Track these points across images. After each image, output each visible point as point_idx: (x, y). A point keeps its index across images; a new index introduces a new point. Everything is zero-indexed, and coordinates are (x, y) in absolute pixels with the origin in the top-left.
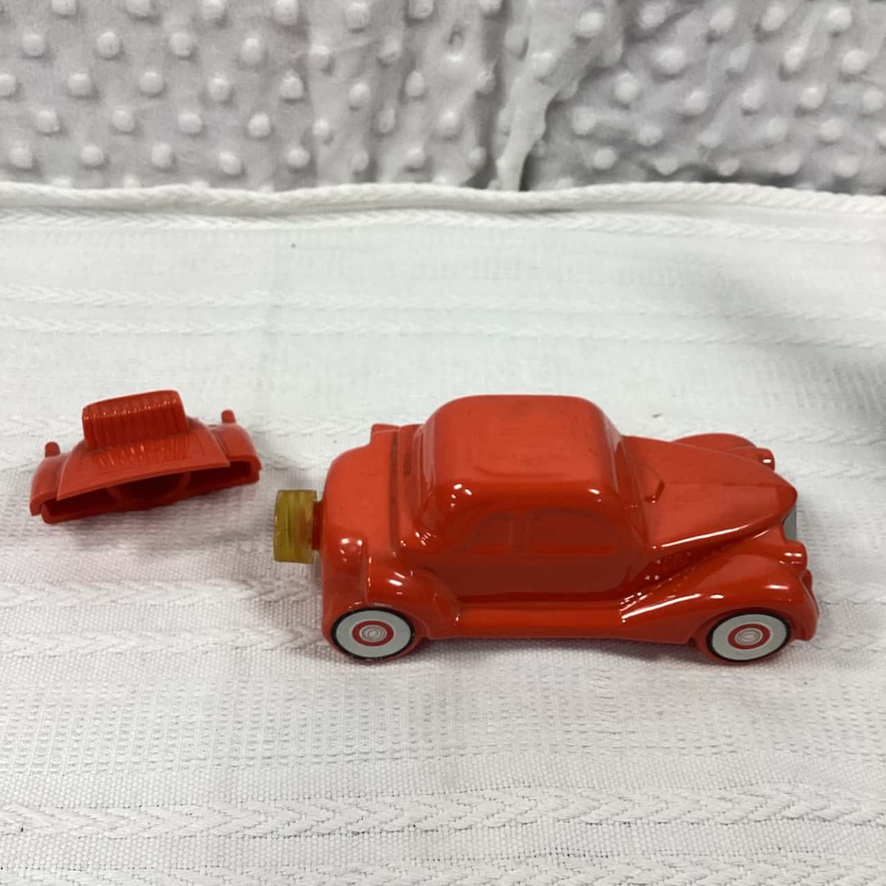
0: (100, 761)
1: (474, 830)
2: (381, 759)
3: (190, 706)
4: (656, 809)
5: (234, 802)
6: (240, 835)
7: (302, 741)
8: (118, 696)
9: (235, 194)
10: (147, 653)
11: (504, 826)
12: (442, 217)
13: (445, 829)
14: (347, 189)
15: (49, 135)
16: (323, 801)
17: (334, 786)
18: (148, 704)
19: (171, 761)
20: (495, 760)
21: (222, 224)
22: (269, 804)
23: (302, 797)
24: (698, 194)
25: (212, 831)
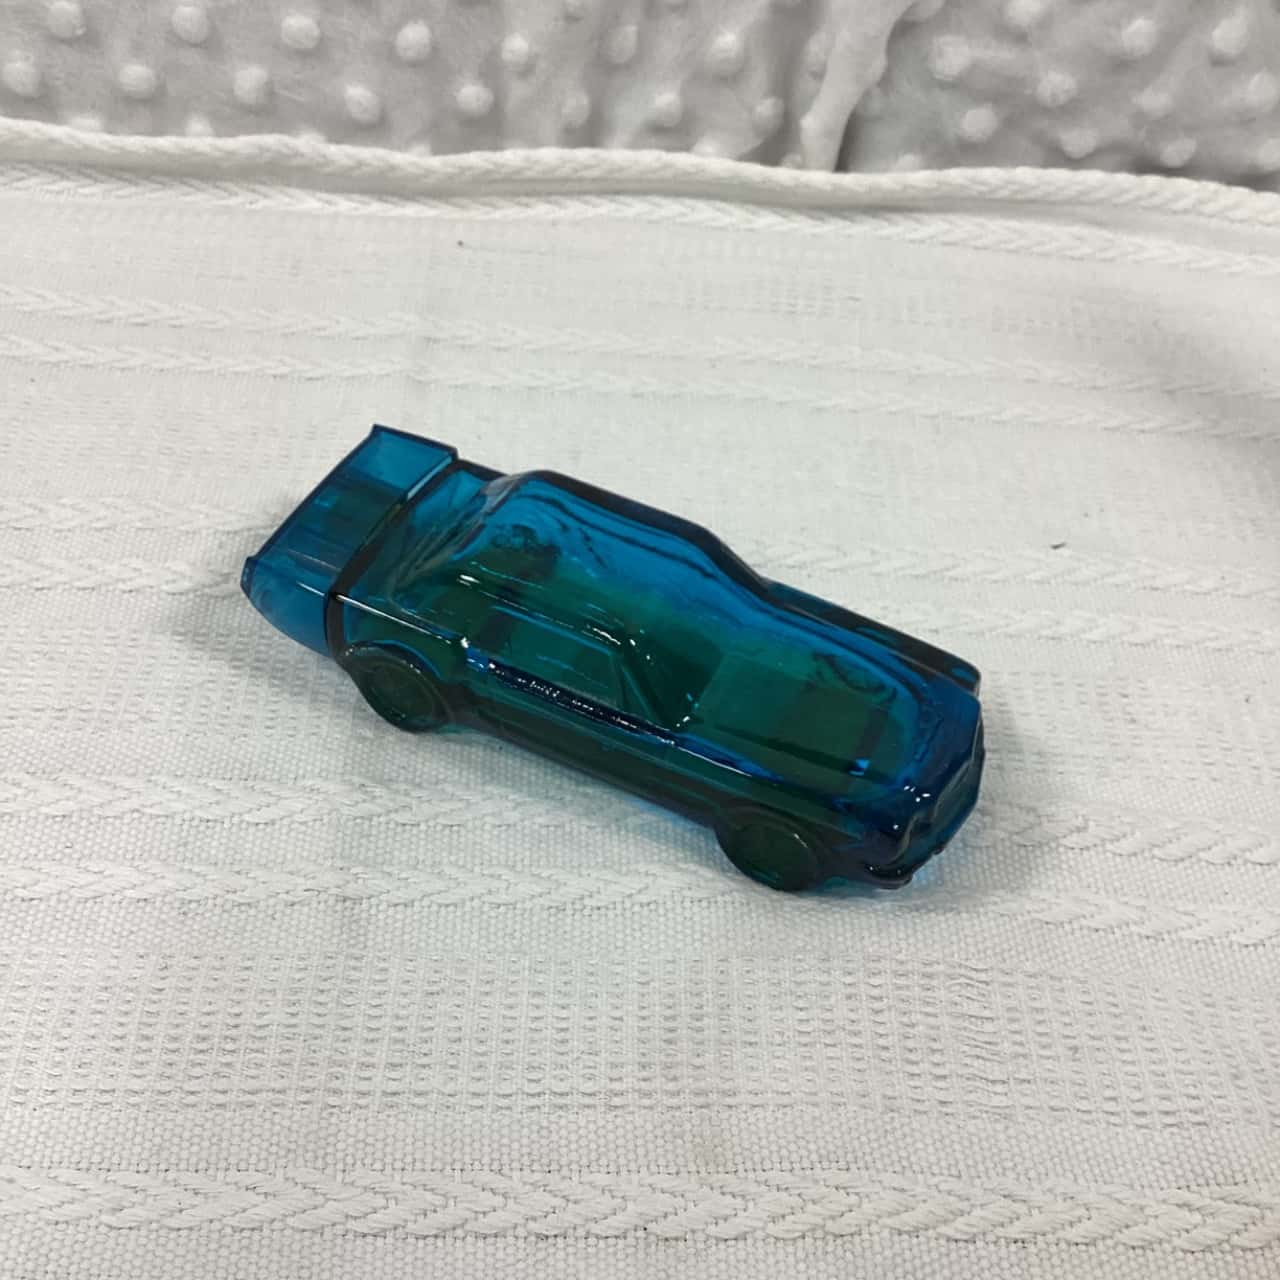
0: (102, 1087)
1: (750, 1241)
2: (588, 1107)
3: (260, 997)
4: (1067, 1217)
5: (330, 1170)
6: (339, 1229)
7: (452, 1067)
8: (137, 973)
9: (371, 155)
10: (190, 902)
11: (803, 1237)
12: (704, 212)
13: (700, 1236)
14: (550, 156)
15: (69, 42)
16: (486, 1177)
17: (505, 1150)
18: (188, 990)
19: (224, 1092)
20: (788, 1119)
21: (344, 204)
22: (392, 1176)
23: (448, 1168)
24: (1126, 191)
25: (290, 1221)
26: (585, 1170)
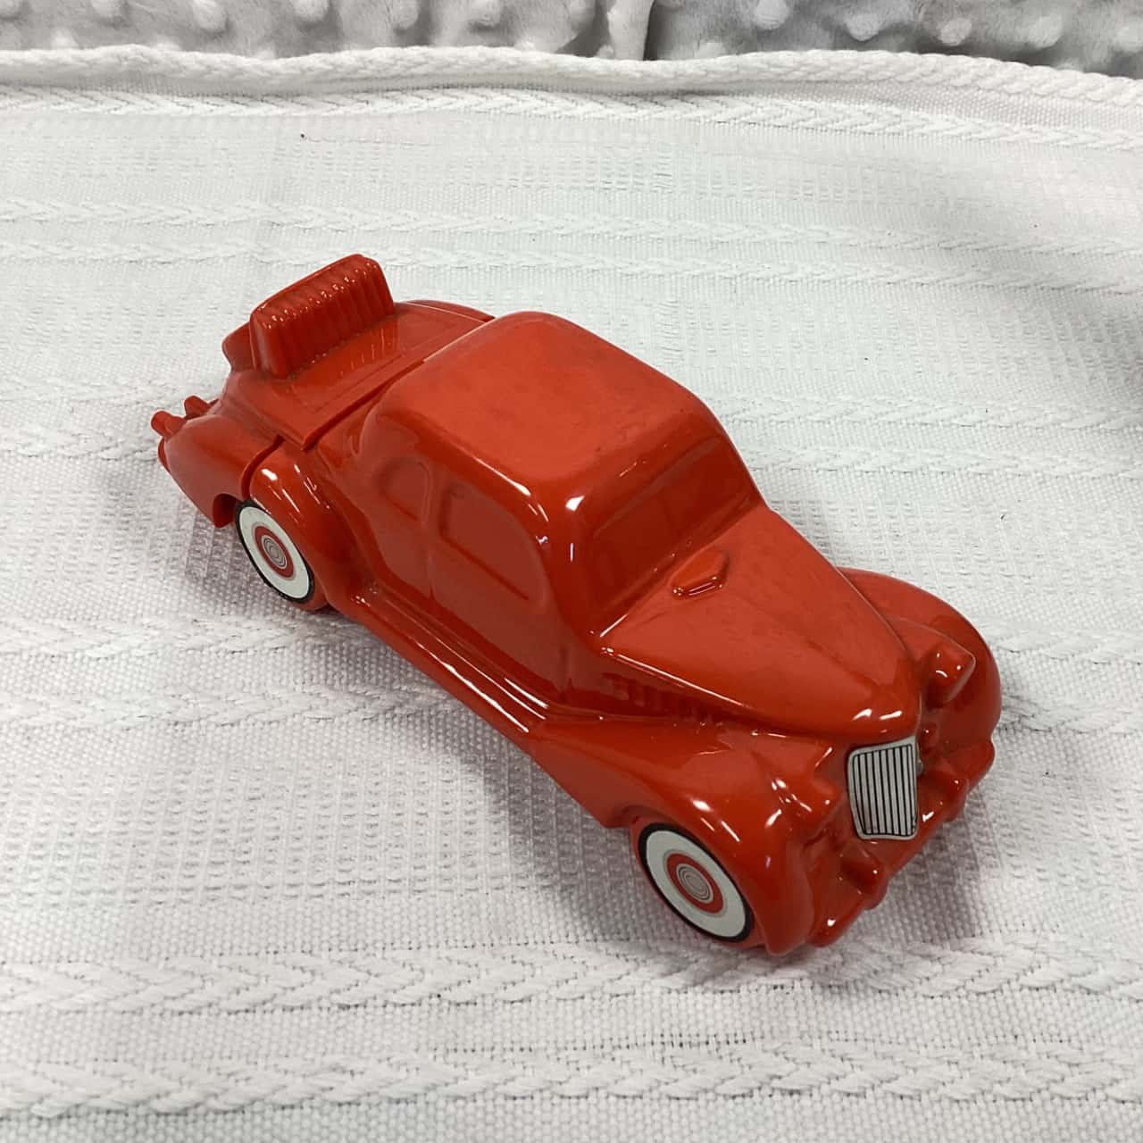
1: (534, 1002)
3: (94, 808)
5: (153, 959)
6: (158, 1010)
7: (270, 862)
9: (220, 60)
10: (34, 728)
12: (528, 102)
13: (488, 1000)
14: (384, 55)
16: (297, 957)
17: (316, 933)
18: (29, 803)
19: (59, 893)
21: (200, 107)
22: (211, 961)
23: (263, 951)
24: (910, 69)
25: (112, 1004)
26: (389, 947)
